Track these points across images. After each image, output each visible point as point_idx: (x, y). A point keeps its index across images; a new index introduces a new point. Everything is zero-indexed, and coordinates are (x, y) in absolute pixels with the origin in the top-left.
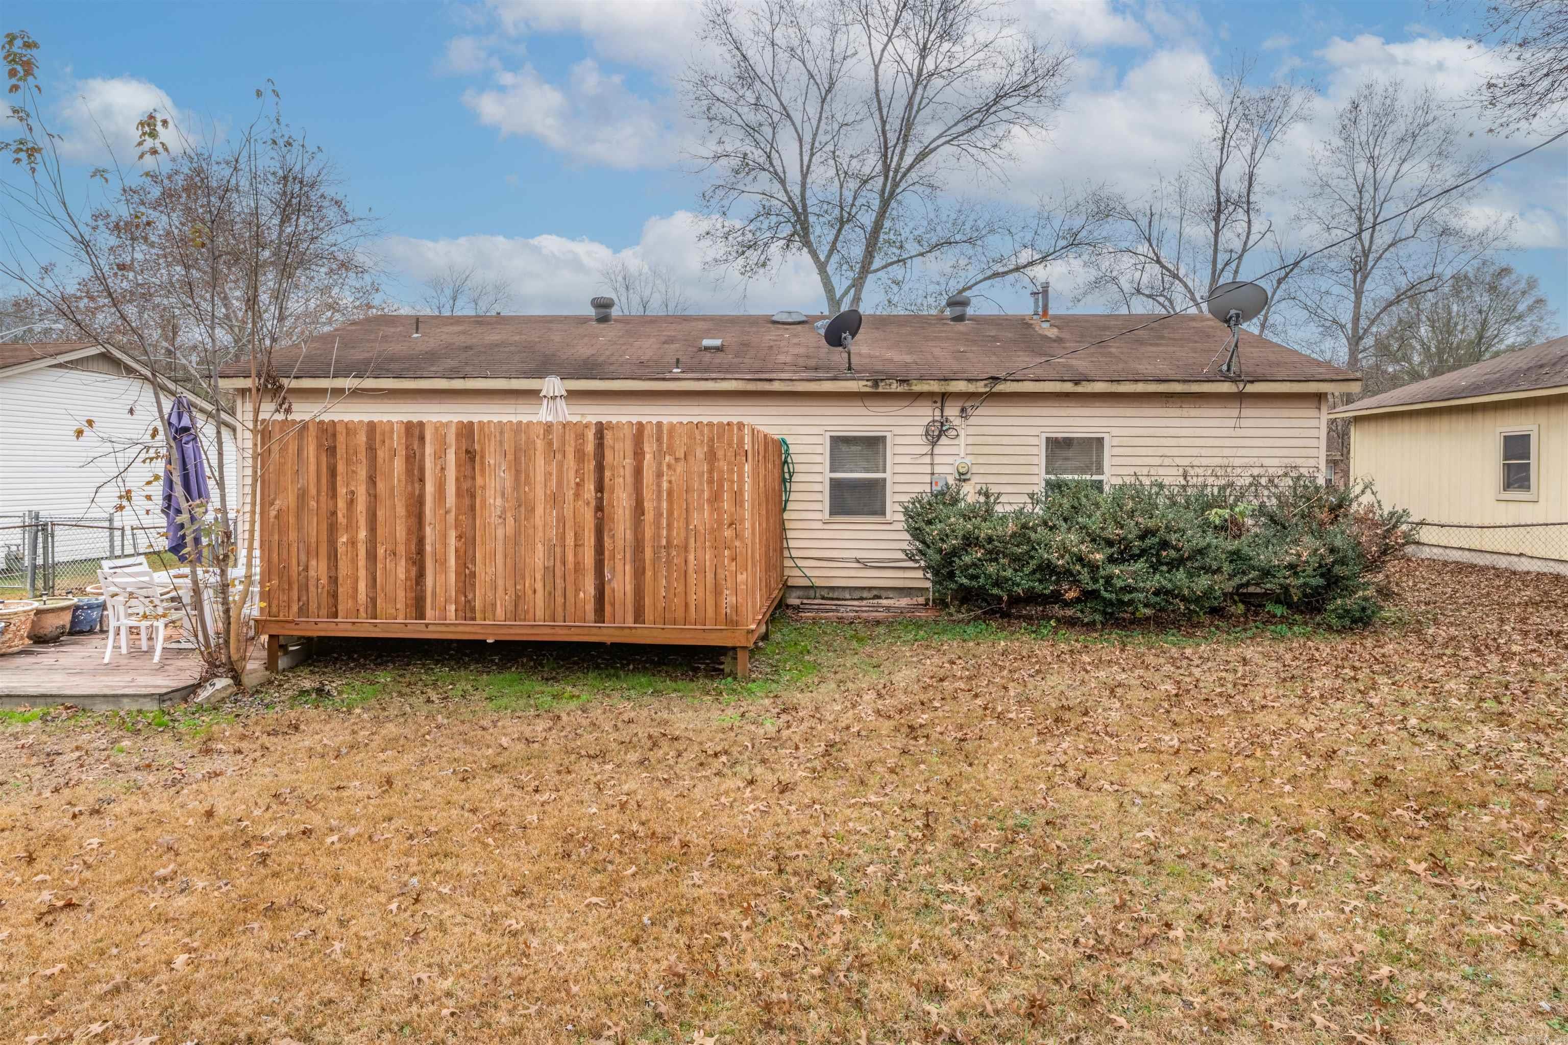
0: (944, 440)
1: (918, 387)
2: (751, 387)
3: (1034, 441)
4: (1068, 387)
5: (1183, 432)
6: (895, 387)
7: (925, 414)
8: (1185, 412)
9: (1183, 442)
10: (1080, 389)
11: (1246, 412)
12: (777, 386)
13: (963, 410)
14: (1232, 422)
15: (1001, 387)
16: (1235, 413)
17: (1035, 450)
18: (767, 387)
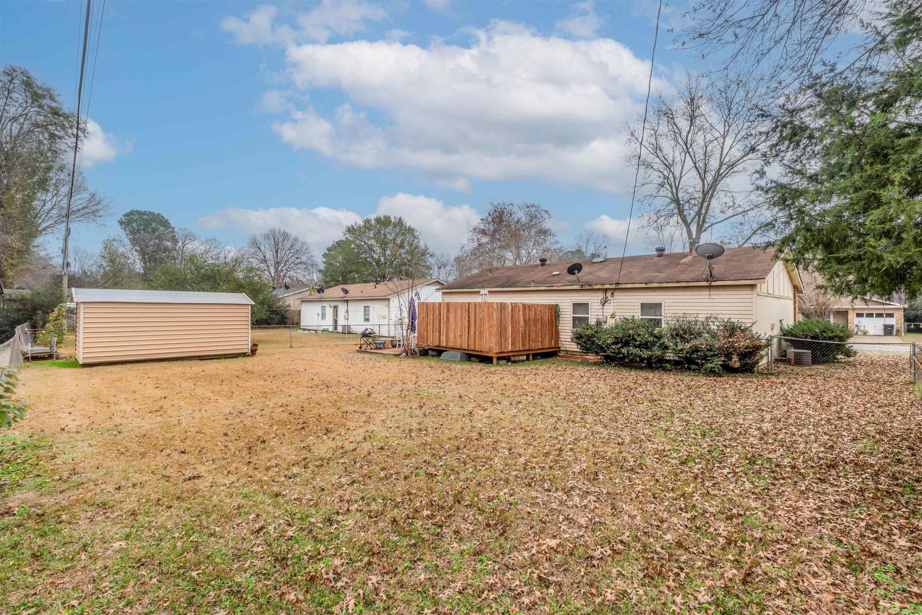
0: (606, 304)
1: (595, 287)
2: (548, 288)
3: (637, 304)
4: (644, 286)
5: (693, 301)
6: (588, 287)
7: (600, 296)
8: (694, 293)
9: (693, 304)
10: (648, 286)
11: (712, 293)
12: (555, 288)
13: (613, 294)
14: (708, 297)
15: (620, 286)
16: (708, 293)
17: (637, 308)
18: (552, 288)
